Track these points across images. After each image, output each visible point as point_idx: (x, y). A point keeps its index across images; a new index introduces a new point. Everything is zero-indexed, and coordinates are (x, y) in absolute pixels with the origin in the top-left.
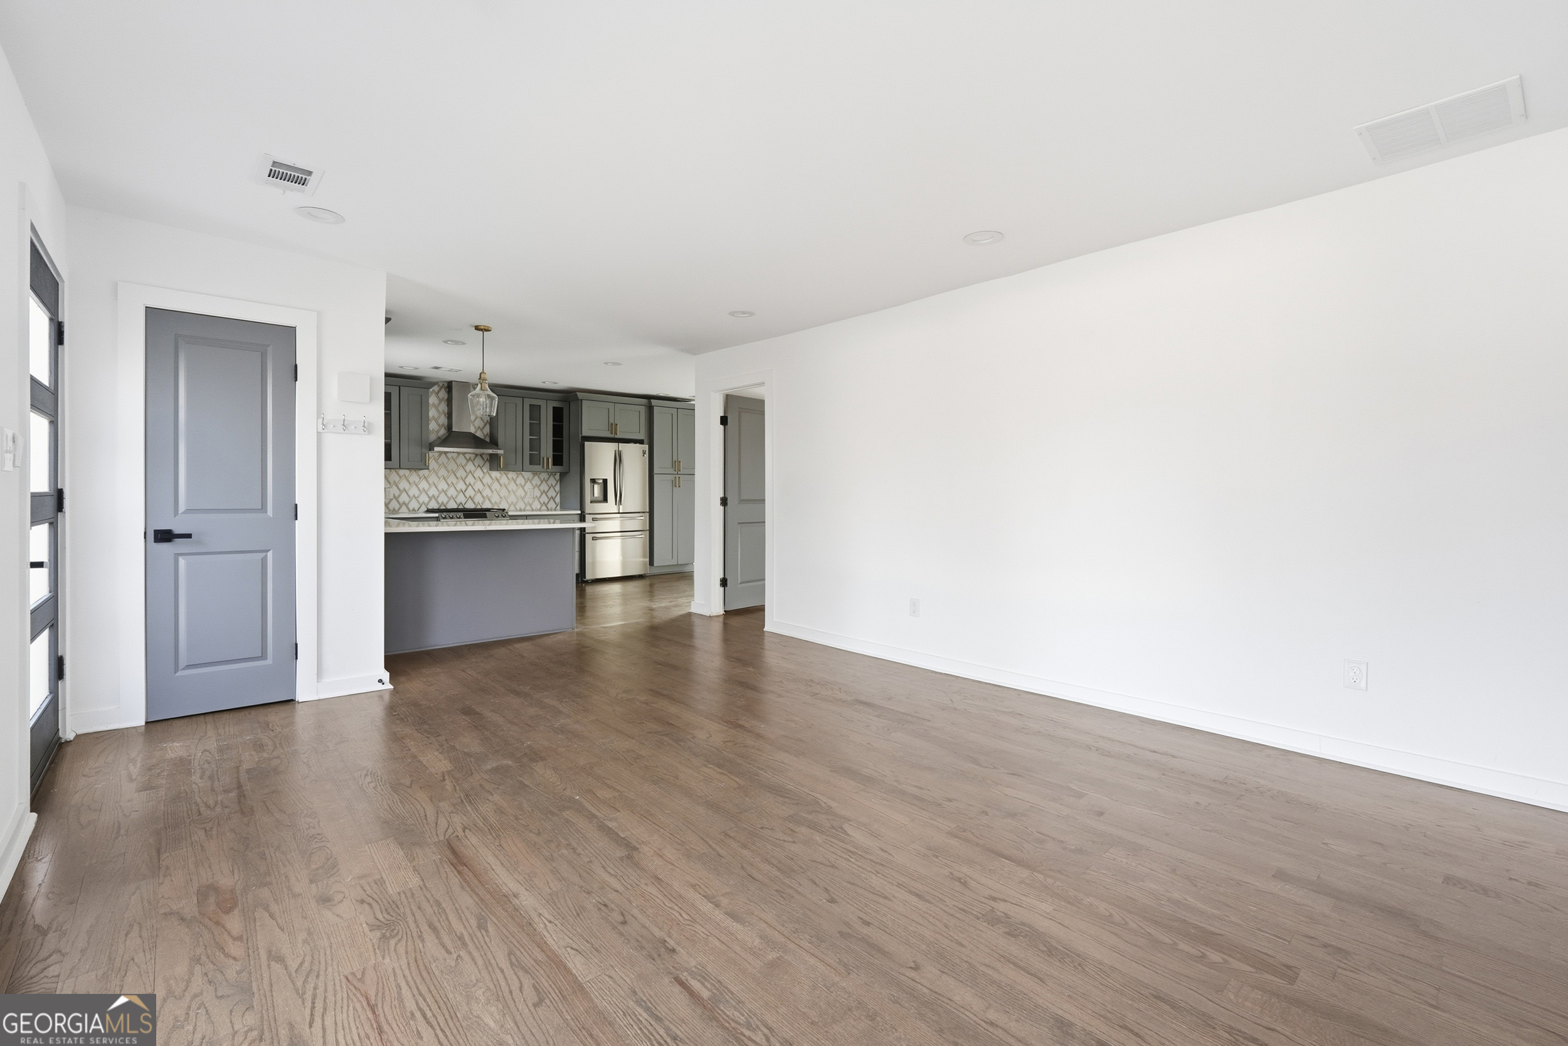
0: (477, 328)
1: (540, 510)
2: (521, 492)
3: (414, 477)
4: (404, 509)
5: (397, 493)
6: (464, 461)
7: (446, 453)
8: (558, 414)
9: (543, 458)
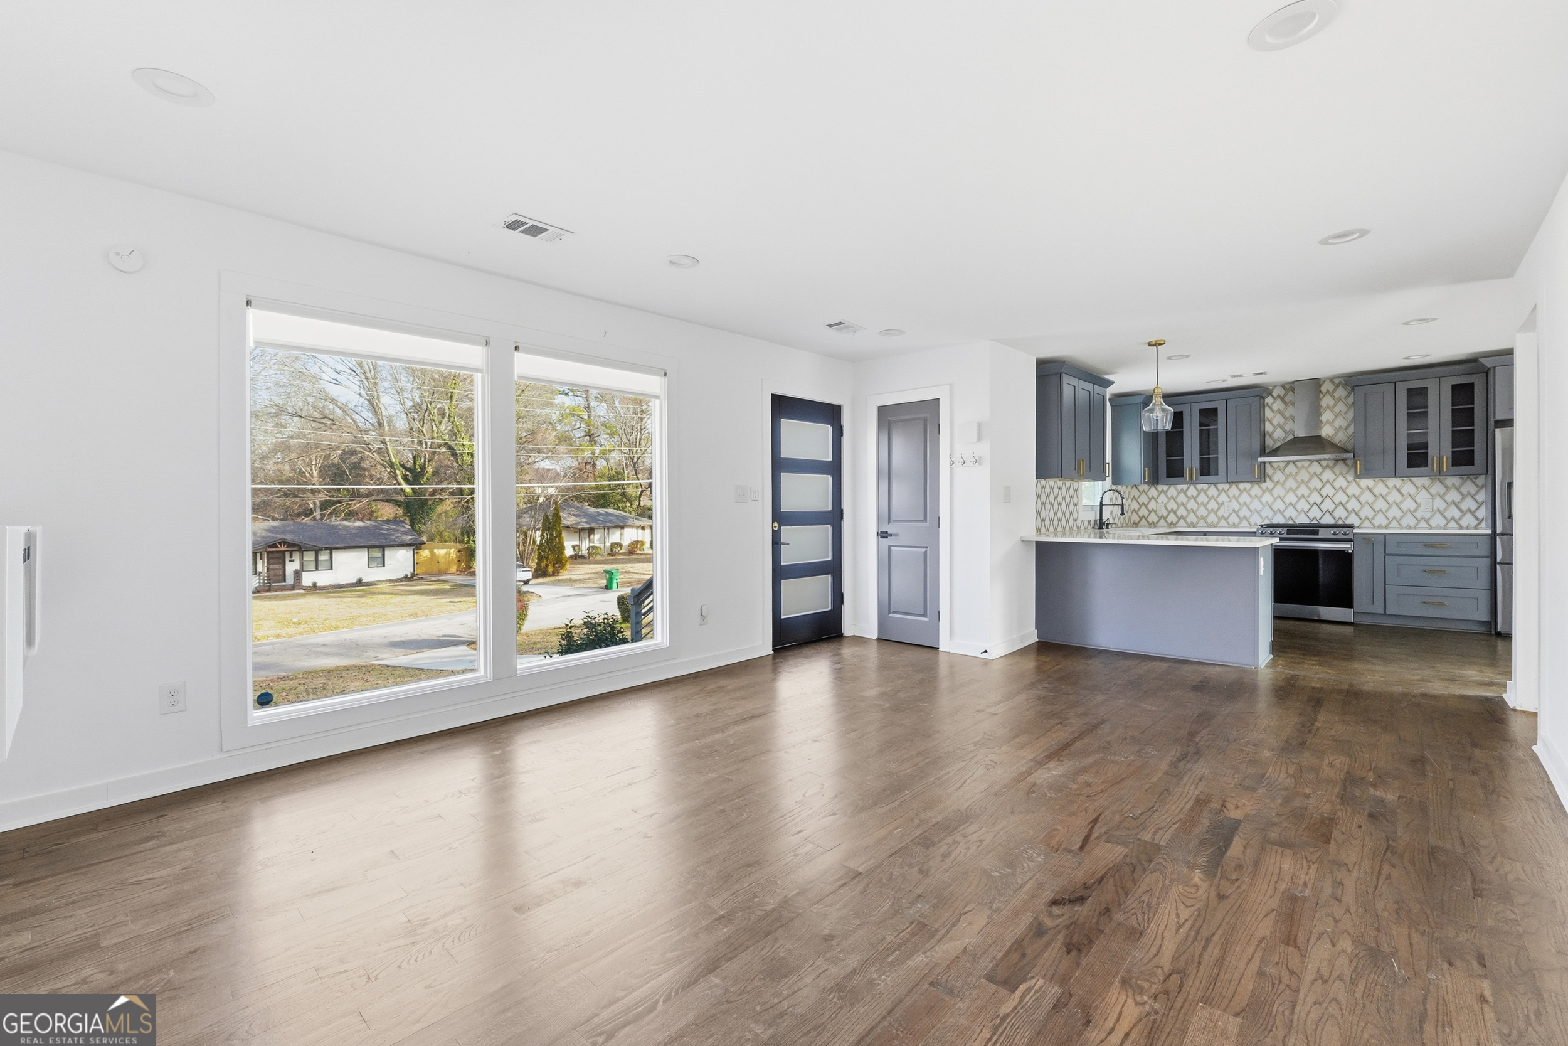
0: (1150, 345)
1: (1445, 527)
2: (1409, 504)
3: (1256, 490)
4: (1244, 523)
5: (1237, 507)
6: (1319, 470)
7: (1294, 462)
8: (1463, 394)
9: (1433, 459)
